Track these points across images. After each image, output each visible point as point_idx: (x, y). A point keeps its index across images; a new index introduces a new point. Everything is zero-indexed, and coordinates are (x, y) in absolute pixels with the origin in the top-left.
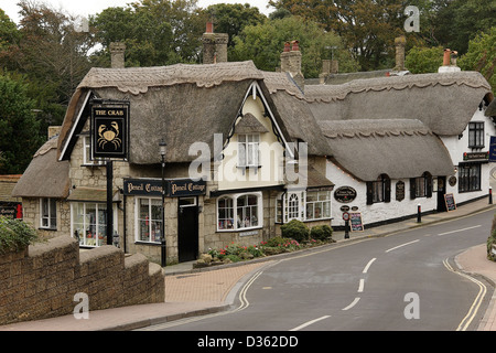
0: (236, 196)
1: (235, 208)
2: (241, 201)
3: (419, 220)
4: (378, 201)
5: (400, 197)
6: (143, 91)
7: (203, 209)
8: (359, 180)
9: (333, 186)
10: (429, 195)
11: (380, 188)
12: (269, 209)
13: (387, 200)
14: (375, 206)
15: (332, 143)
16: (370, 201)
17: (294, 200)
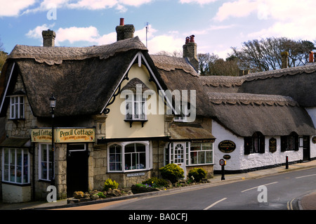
0: (124, 144)
1: (123, 153)
2: (128, 149)
3: (287, 168)
4: (254, 152)
5: (272, 150)
6: (57, 63)
7: (92, 154)
8: (238, 136)
9: (214, 139)
10: (296, 149)
11: (256, 142)
12: (158, 155)
13: (262, 151)
14: (251, 155)
15: (216, 108)
16: (247, 152)
17: (179, 149)
